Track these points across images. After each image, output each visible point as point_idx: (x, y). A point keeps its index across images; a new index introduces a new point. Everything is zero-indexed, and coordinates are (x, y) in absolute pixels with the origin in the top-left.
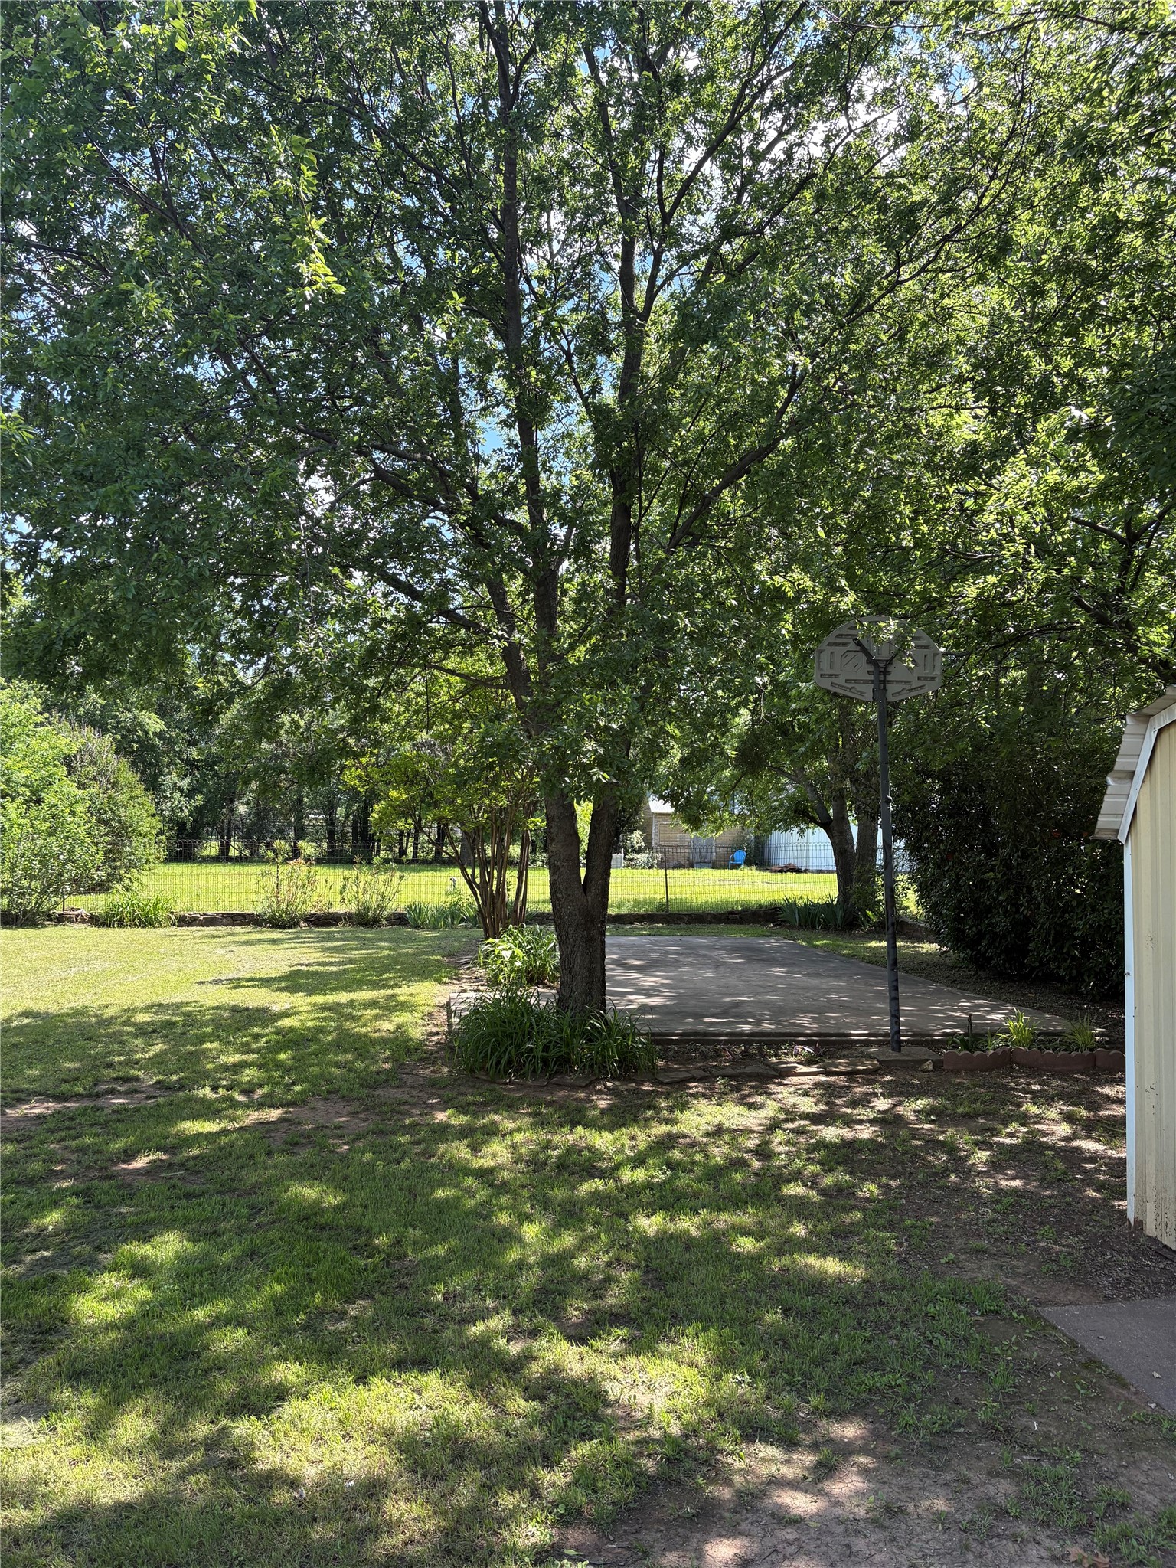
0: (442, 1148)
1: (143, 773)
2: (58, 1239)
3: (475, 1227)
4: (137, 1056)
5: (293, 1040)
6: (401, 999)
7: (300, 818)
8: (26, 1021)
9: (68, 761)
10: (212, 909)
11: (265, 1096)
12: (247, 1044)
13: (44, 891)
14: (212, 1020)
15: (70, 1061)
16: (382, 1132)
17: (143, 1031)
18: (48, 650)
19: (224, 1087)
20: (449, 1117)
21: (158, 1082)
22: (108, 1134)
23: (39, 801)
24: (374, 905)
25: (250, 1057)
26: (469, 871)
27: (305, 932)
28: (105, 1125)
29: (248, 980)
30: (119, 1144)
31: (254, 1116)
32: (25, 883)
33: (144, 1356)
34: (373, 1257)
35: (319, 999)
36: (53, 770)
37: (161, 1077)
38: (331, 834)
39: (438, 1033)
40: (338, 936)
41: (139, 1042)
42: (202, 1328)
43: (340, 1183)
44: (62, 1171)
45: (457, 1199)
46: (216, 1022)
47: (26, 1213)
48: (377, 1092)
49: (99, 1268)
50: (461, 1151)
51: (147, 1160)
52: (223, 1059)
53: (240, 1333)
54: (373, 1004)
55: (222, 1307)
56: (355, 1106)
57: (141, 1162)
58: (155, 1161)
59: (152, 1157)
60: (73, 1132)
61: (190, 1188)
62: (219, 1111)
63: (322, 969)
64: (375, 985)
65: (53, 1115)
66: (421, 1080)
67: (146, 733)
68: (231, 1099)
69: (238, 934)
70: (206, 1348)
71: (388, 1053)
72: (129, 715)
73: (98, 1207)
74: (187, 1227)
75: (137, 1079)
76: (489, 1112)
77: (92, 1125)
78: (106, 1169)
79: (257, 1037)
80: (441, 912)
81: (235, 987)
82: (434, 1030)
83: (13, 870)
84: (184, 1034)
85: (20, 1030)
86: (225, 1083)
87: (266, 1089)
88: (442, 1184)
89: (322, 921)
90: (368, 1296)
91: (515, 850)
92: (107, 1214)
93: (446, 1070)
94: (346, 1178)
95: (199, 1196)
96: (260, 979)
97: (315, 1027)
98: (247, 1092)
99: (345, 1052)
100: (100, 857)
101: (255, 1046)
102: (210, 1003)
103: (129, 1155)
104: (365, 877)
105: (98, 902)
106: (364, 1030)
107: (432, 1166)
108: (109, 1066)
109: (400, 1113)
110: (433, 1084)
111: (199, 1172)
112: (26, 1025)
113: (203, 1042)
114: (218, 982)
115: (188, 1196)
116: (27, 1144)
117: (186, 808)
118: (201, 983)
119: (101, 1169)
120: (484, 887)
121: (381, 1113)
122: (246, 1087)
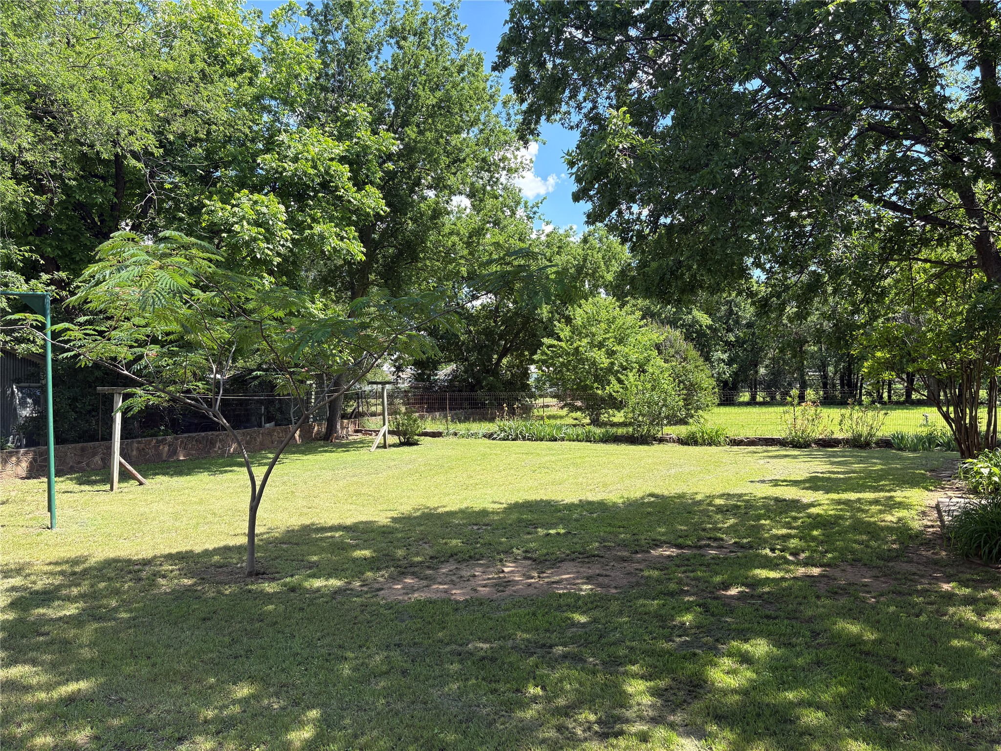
0: (952, 610)
1: (702, 351)
2: (693, 631)
3: (992, 673)
4: (720, 525)
5: (819, 522)
6: (898, 499)
7: (802, 375)
8: (652, 499)
9: (658, 347)
10: (751, 434)
11: (807, 558)
12: (789, 523)
13: (651, 423)
14: (764, 506)
15: (681, 525)
16: (900, 593)
17: (720, 510)
18: (662, 279)
19: (778, 549)
20: (953, 588)
21: (735, 543)
22: (711, 571)
23: (644, 371)
24: (865, 433)
25: (793, 532)
26: (945, 409)
27: (816, 451)
28: (708, 565)
29: (783, 481)
30: (718, 579)
31: (801, 571)
32: (640, 418)
33: (758, 715)
34: (909, 680)
35: (835, 496)
36: (650, 352)
37: (737, 540)
38: (825, 385)
39: (933, 526)
40: (840, 454)
41: (719, 516)
42: (792, 705)
43: (875, 625)
44: (688, 591)
45: (972, 650)
46: (765, 507)
47: (673, 612)
48: (891, 564)
49: (718, 653)
50: (968, 614)
51: (737, 590)
52: (774, 531)
53: (820, 714)
54: (876, 502)
55: (804, 694)
56: (876, 572)
57: (733, 591)
58: (742, 592)
59: (739, 589)
60: (690, 568)
61: (768, 612)
62: (778, 565)
63: (833, 476)
64: (876, 489)
65: (677, 556)
66: (925, 560)
67: (701, 326)
68: (785, 558)
69: (771, 451)
70: (798, 718)
71: (894, 537)
72: (690, 316)
73: (713, 615)
74: (771, 637)
75: (722, 539)
76: (988, 588)
77: (701, 565)
78: (713, 593)
79: (795, 519)
80: (920, 439)
81: (775, 486)
82: (929, 523)
83: (633, 411)
84: (746, 513)
85: (650, 504)
86: (779, 547)
87: (807, 554)
88: (957, 637)
89: (826, 443)
90: (909, 708)
91: (983, 394)
92: (719, 620)
93: (944, 553)
94: (878, 622)
95: (775, 618)
96: (790, 481)
97: (835, 515)
98: (795, 554)
99: (860, 533)
100: (681, 403)
101: (795, 525)
102: (759, 495)
103: (727, 587)
104: (857, 413)
105: (682, 431)
106: (872, 520)
107: (946, 622)
108: (704, 530)
109: (911, 580)
110: (936, 563)
111: (771, 603)
112: (653, 502)
113: (759, 519)
114: (763, 482)
115: (768, 617)
116: (666, 572)
117: (727, 372)
118: (752, 482)
119: (710, 592)
120: (959, 420)
121: (896, 579)
122: (794, 551)
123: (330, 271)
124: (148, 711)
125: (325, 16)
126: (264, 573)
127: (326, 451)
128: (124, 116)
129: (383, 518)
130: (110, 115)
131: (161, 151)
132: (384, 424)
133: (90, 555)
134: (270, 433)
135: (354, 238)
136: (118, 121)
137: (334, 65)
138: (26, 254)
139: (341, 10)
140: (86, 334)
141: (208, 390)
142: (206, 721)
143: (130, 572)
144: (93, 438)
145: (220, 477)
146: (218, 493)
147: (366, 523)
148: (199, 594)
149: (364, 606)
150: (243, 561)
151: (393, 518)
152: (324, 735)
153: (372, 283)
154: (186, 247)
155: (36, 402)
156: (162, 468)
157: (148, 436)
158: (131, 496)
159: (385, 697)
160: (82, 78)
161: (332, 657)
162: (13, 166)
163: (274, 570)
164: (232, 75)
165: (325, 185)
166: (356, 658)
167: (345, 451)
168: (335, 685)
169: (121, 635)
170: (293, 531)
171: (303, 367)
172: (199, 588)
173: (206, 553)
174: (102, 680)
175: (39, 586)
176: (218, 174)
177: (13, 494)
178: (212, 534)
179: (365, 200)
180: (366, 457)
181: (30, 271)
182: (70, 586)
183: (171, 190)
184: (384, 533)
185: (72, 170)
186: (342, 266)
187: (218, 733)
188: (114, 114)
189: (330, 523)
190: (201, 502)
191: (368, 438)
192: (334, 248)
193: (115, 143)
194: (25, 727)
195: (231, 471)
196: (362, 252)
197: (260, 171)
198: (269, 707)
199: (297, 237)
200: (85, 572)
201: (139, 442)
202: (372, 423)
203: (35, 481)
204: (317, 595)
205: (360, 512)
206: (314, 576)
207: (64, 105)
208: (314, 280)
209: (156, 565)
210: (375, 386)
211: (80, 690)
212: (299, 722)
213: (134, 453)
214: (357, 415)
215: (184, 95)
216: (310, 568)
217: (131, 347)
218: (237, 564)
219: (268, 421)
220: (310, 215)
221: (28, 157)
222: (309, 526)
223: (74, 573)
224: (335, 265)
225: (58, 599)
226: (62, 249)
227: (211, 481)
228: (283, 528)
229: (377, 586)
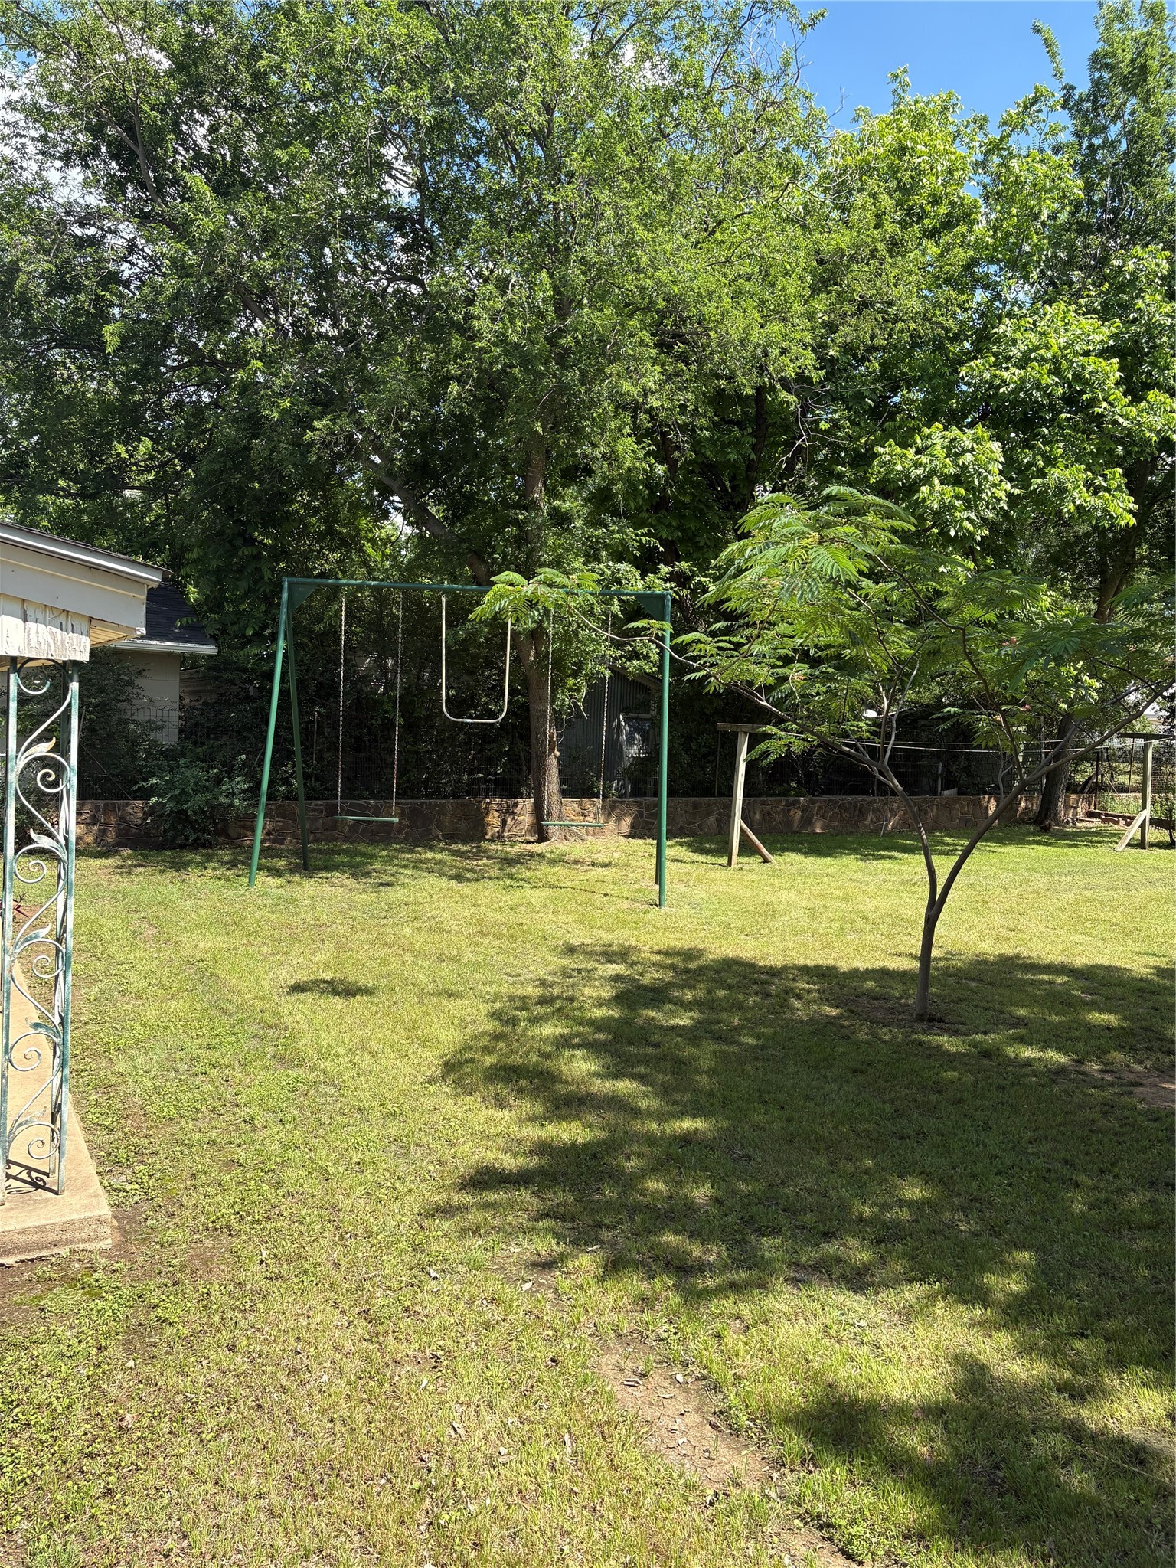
123: (1067, 544)
124: (783, 1183)
125: (1095, 101)
126: (941, 1021)
127: (1038, 843)
128: (775, 328)
129: (1139, 965)
130: (757, 328)
131: (822, 373)
132: (1144, 807)
133: (704, 950)
134: (949, 806)
135: (1119, 488)
136: (768, 337)
137: (1105, 185)
138: (644, 539)
139: (1124, 85)
140: (720, 648)
141: (873, 733)
142: (861, 1219)
143: (755, 983)
144: (707, 792)
145: (873, 865)
146: (871, 889)
147: (1109, 968)
148: (847, 1031)
149: (1108, 1108)
150: (910, 995)
151: (1157, 968)
152: (1043, 1297)
153: (1141, 563)
154: (859, 511)
155: (645, 739)
156: (792, 842)
157: (774, 795)
158: (753, 877)
159: (1148, 1267)
160: (723, 280)
161: (1053, 1175)
162: (635, 417)
163: (956, 1018)
164: (933, 234)
165: (1071, 400)
166: (1096, 1188)
167: (1070, 846)
168: (1058, 1222)
169: (748, 1067)
170: (986, 962)
171: (1023, 705)
172: (846, 1023)
173: (855, 973)
174: (725, 1124)
175: (646, 980)
176: (896, 399)
177: (616, 855)
178: (863, 948)
179: (1145, 418)
180: (1107, 860)
181: (646, 563)
182: (682, 987)
183: (827, 432)
184: (1141, 990)
185: (705, 415)
186: (1087, 535)
187: (879, 1242)
188: (762, 326)
189: (1048, 959)
190: (846, 898)
191: (1111, 828)
192: (1079, 508)
193: (762, 369)
194: (634, 1162)
195: (890, 857)
196: (1131, 512)
197: (965, 388)
198: (952, 1226)
199: (1017, 491)
200: (701, 970)
201: (763, 803)
202: (1120, 803)
203: (641, 842)
204: (1027, 1070)
205: (1098, 949)
206: (1021, 1040)
207: (700, 323)
208: (1037, 560)
209: (787, 979)
210: (1129, 741)
211: (697, 1130)
212: (1002, 1263)
213: (758, 816)
214: (1095, 788)
215: (859, 282)
216: (1015, 1026)
217: (773, 666)
218: (901, 998)
219: (947, 786)
220: (1043, 454)
221: (654, 402)
222: (1011, 958)
223: (687, 971)
224: (1077, 536)
225: (670, 1001)
226: (683, 531)
227: (860, 869)
228: (970, 956)
229: (1132, 1077)
